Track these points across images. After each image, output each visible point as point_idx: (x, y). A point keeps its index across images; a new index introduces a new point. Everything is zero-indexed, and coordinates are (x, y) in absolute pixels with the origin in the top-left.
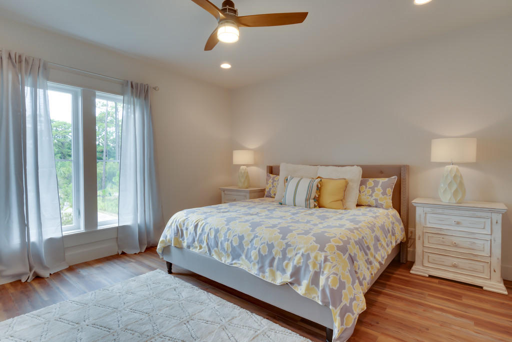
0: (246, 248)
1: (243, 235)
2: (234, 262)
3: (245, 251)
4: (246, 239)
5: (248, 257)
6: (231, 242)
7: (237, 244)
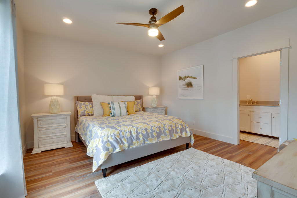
0: (162, 131)
1: (159, 126)
2: (159, 139)
3: (163, 132)
4: (161, 127)
5: (165, 134)
6: (156, 131)
7: (159, 131)
